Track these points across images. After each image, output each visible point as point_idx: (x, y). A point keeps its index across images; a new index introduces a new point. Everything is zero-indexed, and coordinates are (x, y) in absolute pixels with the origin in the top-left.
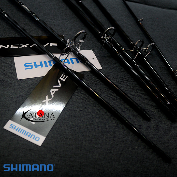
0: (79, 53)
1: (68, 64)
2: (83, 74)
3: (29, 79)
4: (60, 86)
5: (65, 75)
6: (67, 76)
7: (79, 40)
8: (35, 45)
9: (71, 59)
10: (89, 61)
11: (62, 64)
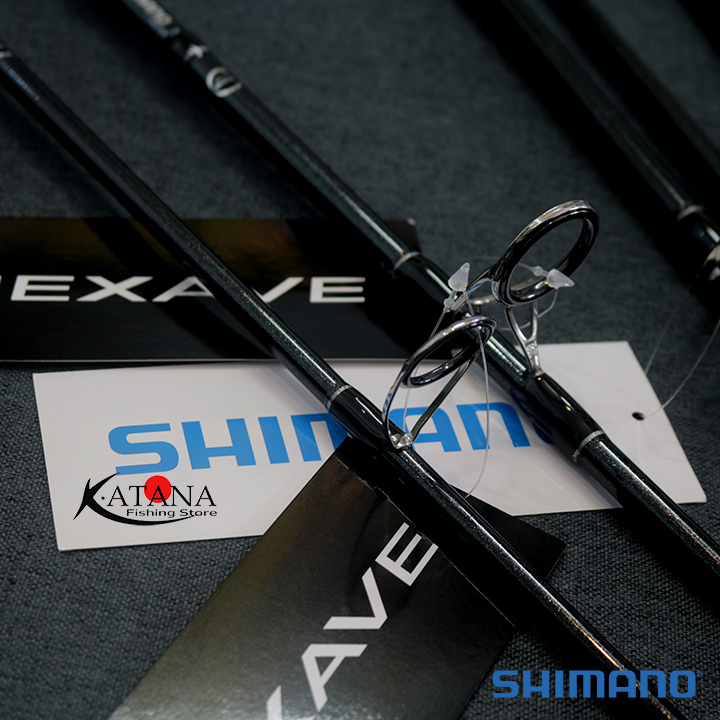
0: (531, 371)
1: (446, 449)
2: (554, 533)
3: (145, 554)
4: (378, 618)
5: (417, 538)
6: (434, 548)
7: (538, 271)
8: (195, 288)
9: (467, 412)
10: (604, 438)
11: (400, 445)
